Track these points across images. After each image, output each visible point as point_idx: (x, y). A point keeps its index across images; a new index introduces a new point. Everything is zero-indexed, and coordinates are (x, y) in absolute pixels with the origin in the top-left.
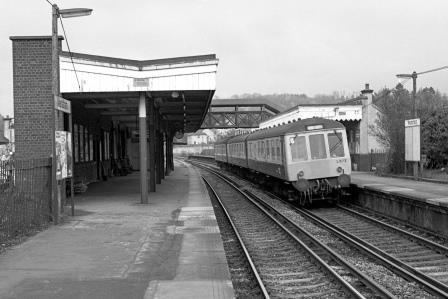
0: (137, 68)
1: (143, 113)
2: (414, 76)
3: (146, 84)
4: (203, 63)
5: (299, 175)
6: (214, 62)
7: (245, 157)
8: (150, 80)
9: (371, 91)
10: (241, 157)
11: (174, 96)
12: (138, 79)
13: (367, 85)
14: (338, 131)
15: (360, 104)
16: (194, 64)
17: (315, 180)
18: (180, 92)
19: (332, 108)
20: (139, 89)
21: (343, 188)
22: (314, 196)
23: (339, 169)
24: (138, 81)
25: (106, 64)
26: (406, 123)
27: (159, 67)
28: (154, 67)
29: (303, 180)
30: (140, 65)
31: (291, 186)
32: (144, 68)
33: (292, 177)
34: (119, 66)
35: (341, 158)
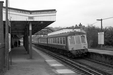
0: (29, 13)
1: (31, 29)
2: (101, 20)
3: (33, 19)
4: (52, 12)
5: (72, 49)
6: (55, 12)
7: (47, 43)
8: (34, 17)
9: (82, 25)
10: (45, 43)
11: (42, 23)
12: (30, 17)
13: (80, 23)
14: (84, 35)
15: (80, 28)
16: (49, 12)
17: (77, 50)
18: (44, 22)
19: (72, 29)
20: (30, 20)
21: (86, 53)
22: (77, 55)
23: (84, 47)
24: (30, 18)
25: (19, 11)
26: (99, 33)
27: (37, 13)
28: (35, 13)
29: (74, 50)
30: (31, 12)
31: (69, 52)
32: (32, 13)
33: (70, 49)
34: (24, 12)
35: (85, 43)
